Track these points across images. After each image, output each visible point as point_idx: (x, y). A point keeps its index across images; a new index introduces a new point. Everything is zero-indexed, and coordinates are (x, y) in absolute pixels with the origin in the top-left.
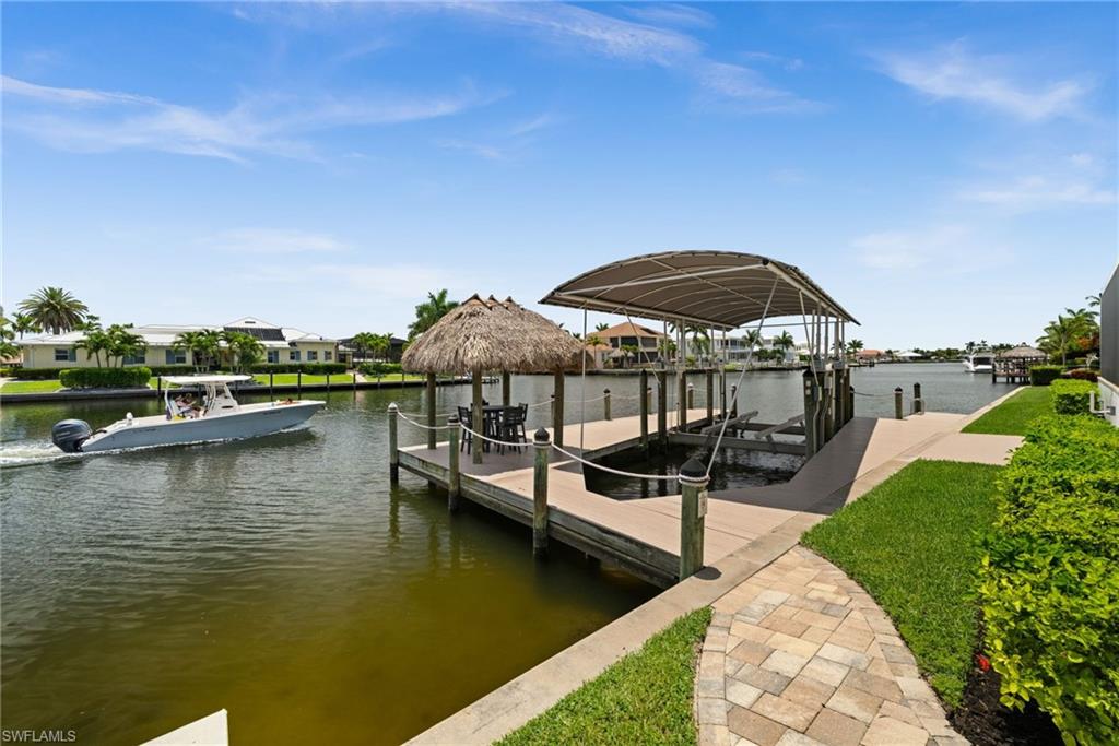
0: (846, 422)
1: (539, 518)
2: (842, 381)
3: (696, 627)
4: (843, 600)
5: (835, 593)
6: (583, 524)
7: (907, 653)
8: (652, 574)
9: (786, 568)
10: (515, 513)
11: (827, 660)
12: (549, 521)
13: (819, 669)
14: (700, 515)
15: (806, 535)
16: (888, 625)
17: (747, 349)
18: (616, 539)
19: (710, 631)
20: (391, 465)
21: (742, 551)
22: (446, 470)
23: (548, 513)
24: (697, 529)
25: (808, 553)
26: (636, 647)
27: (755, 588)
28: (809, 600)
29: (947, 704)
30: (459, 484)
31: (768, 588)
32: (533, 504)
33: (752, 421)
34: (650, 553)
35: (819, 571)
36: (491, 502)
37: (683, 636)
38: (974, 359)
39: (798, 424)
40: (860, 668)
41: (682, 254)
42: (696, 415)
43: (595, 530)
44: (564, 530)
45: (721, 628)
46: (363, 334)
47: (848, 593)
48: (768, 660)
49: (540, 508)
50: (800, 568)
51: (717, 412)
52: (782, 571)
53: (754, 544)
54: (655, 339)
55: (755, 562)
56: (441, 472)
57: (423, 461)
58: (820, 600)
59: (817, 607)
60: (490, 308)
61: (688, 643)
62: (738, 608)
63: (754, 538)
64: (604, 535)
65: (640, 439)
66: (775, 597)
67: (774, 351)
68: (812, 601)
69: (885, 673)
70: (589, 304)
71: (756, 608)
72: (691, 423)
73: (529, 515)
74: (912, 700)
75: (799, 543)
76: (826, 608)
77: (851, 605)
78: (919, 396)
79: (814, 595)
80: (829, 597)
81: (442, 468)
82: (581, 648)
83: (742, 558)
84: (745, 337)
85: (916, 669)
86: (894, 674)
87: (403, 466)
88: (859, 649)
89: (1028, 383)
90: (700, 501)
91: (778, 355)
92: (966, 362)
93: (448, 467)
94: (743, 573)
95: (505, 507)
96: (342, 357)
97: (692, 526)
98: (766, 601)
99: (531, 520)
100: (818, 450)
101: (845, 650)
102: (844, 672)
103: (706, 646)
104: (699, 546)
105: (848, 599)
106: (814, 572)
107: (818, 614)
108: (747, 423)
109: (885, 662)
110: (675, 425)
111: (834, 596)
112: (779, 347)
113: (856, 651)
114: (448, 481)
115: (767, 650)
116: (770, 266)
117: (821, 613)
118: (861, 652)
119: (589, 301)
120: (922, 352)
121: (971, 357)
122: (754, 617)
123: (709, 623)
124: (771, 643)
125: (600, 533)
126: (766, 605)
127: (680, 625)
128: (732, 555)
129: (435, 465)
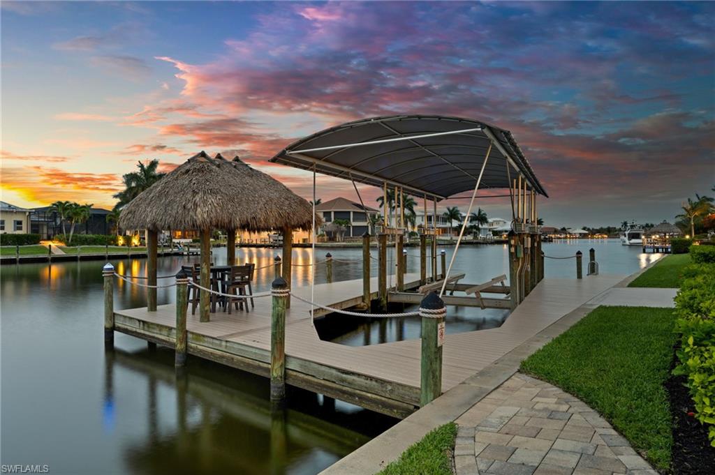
0: (538, 282)
1: (277, 366)
2: (536, 245)
3: (446, 438)
4: (564, 407)
5: (556, 403)
6: (323, 368)
7: (622, 440)
8: (391, 407)
9: (513, 390)
10: (249, 365)
11: (562, 451)
12: (286, 369)
13: (556, 457)
14: (439, 345)
15: (524, 364)
16: (602, 422)
17: (448, 225)
18: (355, 378)
19: (458, 441)
20: (106, 329)
21: (472, 379)
22: (171, 329)
23: (285, 360)
24: (436, 358)
25: (528, 378)
26: (394, 458)
27: (489, 406)
28: (537, 410)
29: (660, 469)
30: (187, 342)
31: (500, 406)
32: (270, 354)
33: (460, 282)
34: (389, 388)
35: (539, 389)
36: (223, 357)
37: (436, 446)
38: (629, 234)
39: (499, 284)
40: (589, 453)
41: (409, 117)
42: (411, 278)
43: (334, 372)
44: (302, 375)
45: (467, 438)
46: (60, 203)
47: (567, 403)
48: (513, 456)
49: (277, 356)
50: (523, 388)
51: (429, 275)
52: (510, 392)
53: (481, 374)
54: (365, 214)
55: (485, 387)
56: (165, 332)
57: (144, 322)
58: (545, 409)
59: (545, 414)
60: (218, 166)
61: (441, 451)
62: (478, 422)
63: (481, 369)
64: (344, 376)
65: (363, 298)
66: (509, 411)
67: (471, 227)
68: (539, 411)
69: (609, 454)
70: (318, 166)
71: (494, 420)
72: (407, 284)
73: (265, 365)
74: (634, 470)
75: (519, 371)
76: (552, 415)
77: (571, 410)
78: (594, 260)
79: (538, 407)
80: (553, 407)
81: (166, 327)
82: (342, 466)
83: (473, 384)
84: (446, 214)
85: (632, 449)
86: (616, 455)
87: (120, 330)
88: (584, 440)
89: (670, 253)
90: (439, 331)
91: (475, 230)
92: (623, 237)
93: (175, 326)
94: (476, 396)
95: (238, 361)
96: (35, 227)
97: (432, 356)
98: (502, 414)
99: (268, 370)
100: (520, 302)
101: (574, 443)
102: (577, 457)
103: (456, 452)
104: (437, 374)
105: (568, 406)
106: (536, 391)
107: (546, 420)
108: (456, 284)
109: (607, 447)
110: (394, 285)
111: (556, 406)
112: (475, 223)
113: (583, 442)
114: (174, 340)
115: (510, 449)
116: (486, 131)
117: (548, 418)
118: (587, 442)
119: (317, 162)
120: (589, 230)
121: (627, 233)
122: (494, 427)
123: (456, 435)
124: (512, 444)
125: (339, 374)
126: (501, 417)
127: (431, 438)
128: (464, 383)
129: (158, 325)
